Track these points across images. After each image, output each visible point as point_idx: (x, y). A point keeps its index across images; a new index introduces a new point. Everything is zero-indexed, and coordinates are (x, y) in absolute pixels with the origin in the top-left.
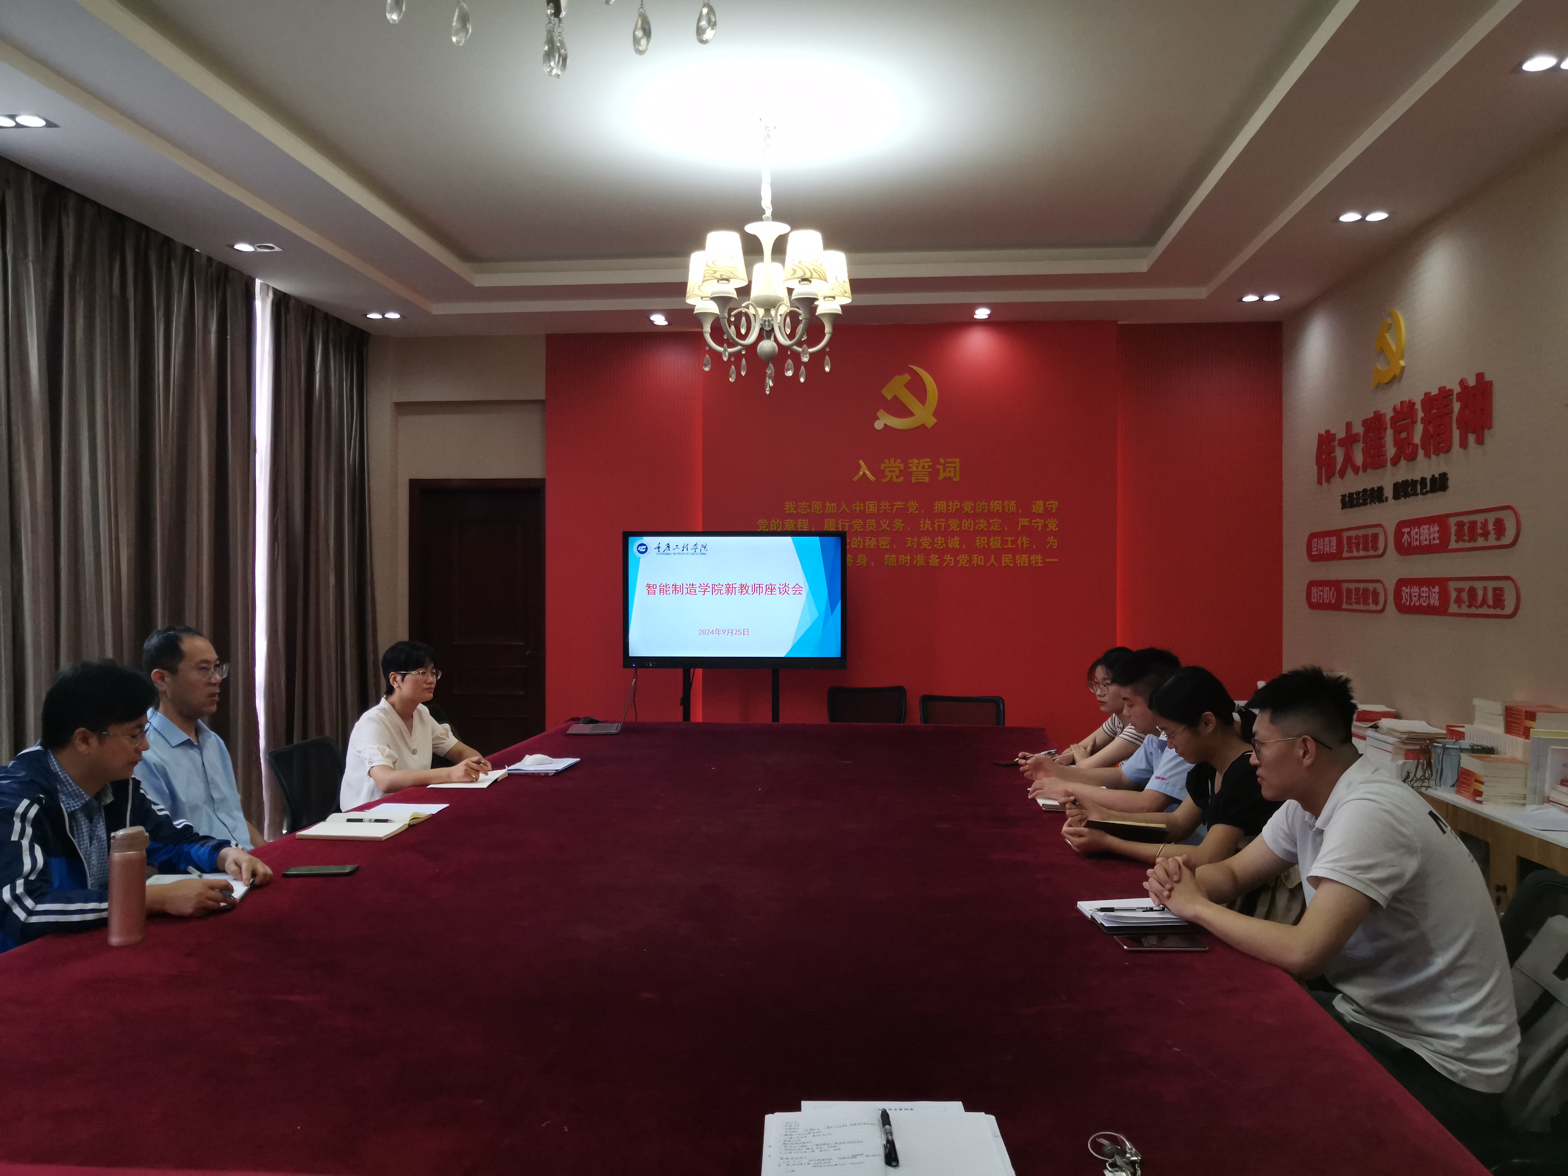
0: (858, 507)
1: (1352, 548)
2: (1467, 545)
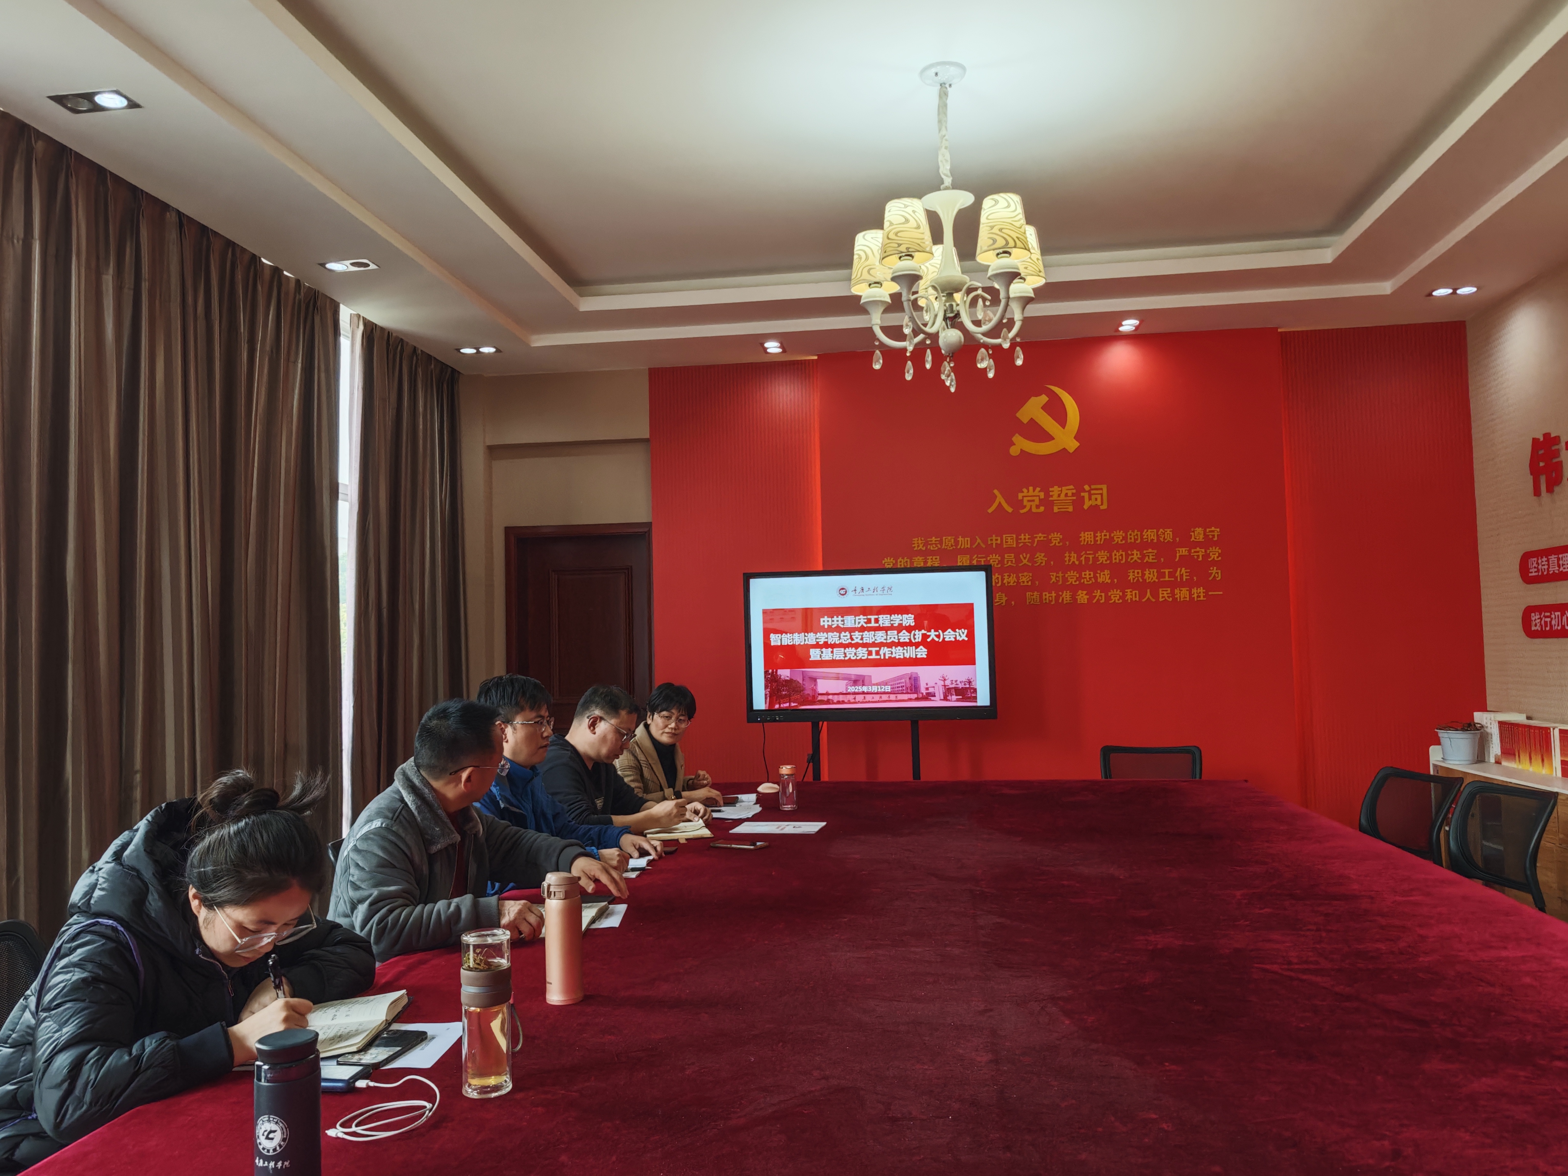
0: (994, 540)
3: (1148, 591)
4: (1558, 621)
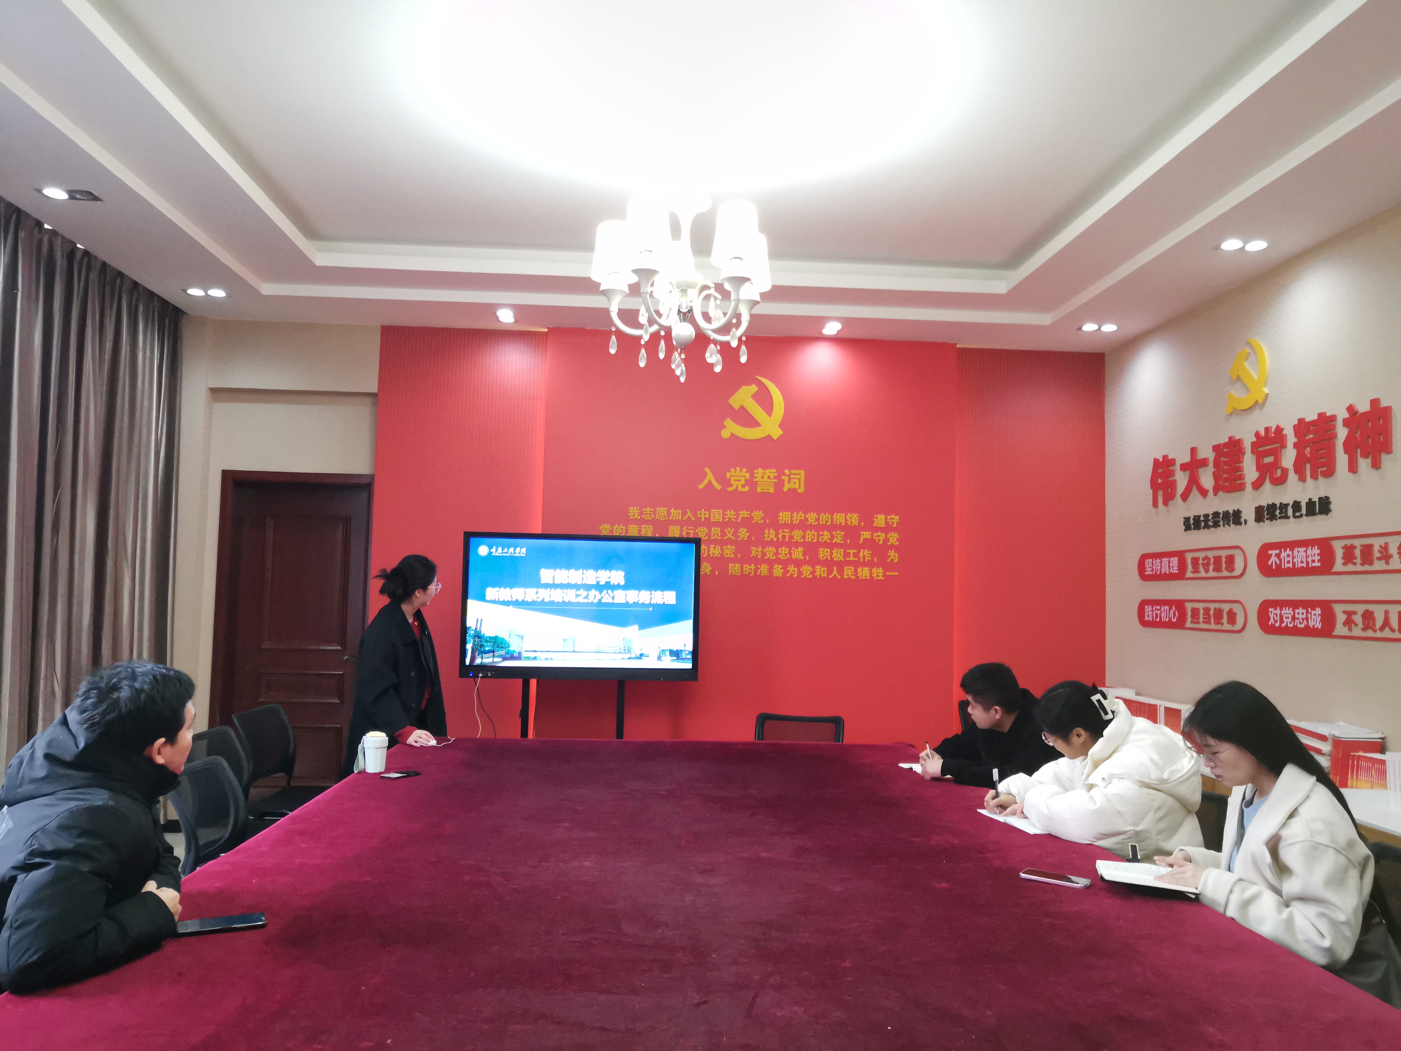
0: (703, 514)
1: (1198, 568)
2: (1359, 568)
3: (835, 568)
4: (1166, 614)
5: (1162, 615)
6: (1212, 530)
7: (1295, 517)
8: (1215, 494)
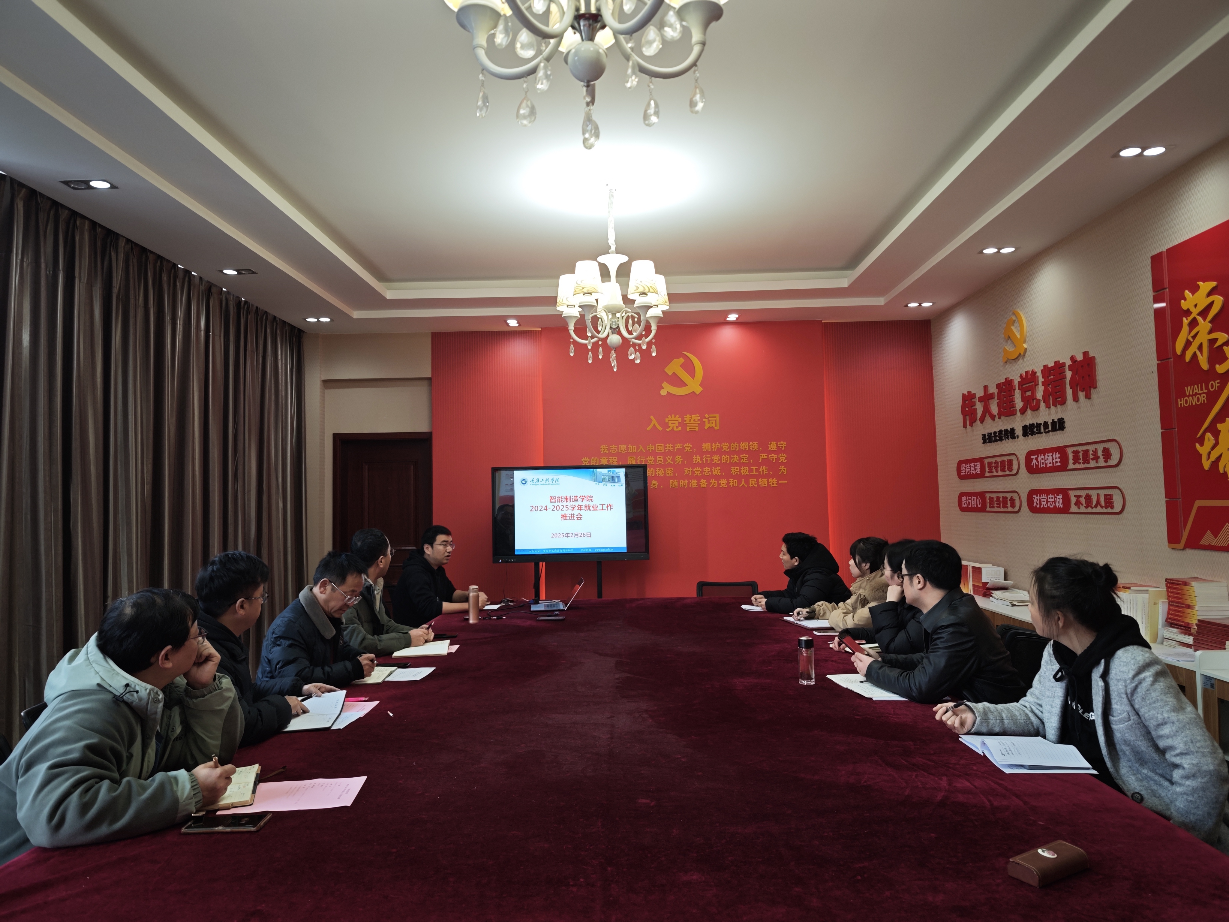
0: (651, 447)
1: (992, 470)
2: (1082, 466)
3: (743, 480)
4: (975, 502)
5: (973, 503)
6: (999, 442)
7: (1045, 432)
8: (999, 418)
